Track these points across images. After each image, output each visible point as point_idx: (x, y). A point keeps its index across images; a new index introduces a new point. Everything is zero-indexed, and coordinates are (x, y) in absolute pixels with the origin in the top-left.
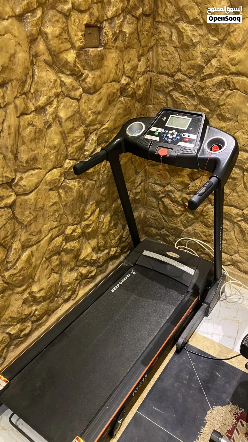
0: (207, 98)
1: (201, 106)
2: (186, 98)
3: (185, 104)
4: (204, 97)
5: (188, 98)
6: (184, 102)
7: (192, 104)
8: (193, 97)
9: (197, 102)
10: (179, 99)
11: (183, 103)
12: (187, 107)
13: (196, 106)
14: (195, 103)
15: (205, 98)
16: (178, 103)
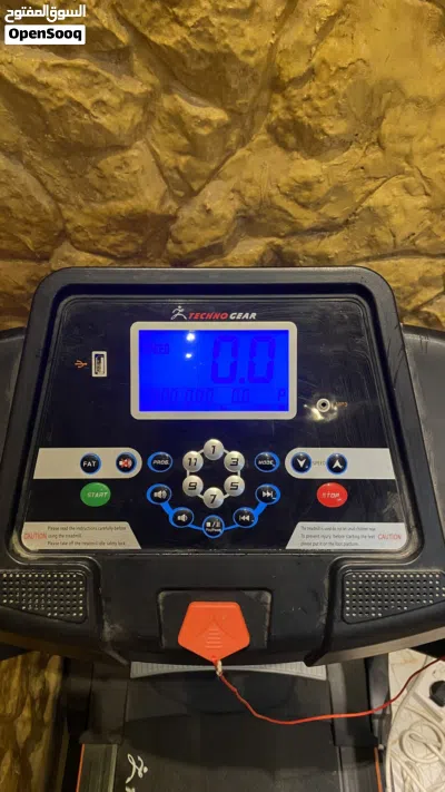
3: (88, 104)
7: (129, 98)
8: (120, 56)
12: (103, 120)
13: (147, 102)
14: (138, 88)
16: (48, 107)
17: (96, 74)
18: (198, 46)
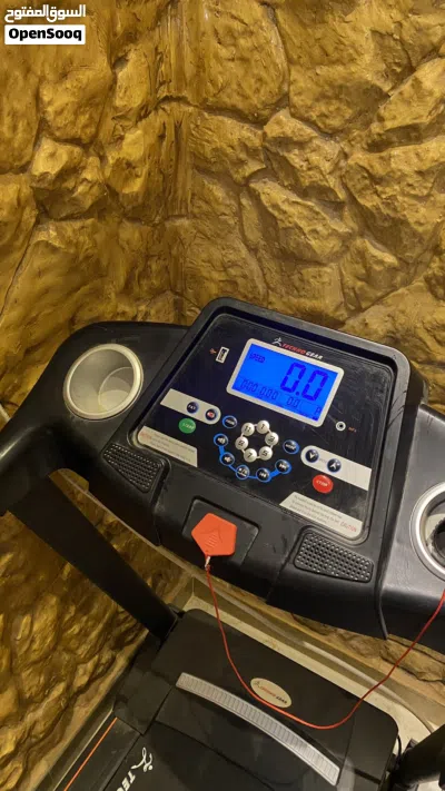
0: (393, 219)
1: (368, 244)
2: (310, 209)
3: (306, 230)
4: (381, 213)
5: (317, 209)
6: (302, 224)
7: (334, 233)
8: (338, 206)
9: (352, 224)
10: (285, 212)
11: (300, 229)
12: (313, 243)
13: (346, 239)
14: (342, 229)
15: (387, 218)
16: (281, 225)
17: (317, 213)
18: (385, 211)
